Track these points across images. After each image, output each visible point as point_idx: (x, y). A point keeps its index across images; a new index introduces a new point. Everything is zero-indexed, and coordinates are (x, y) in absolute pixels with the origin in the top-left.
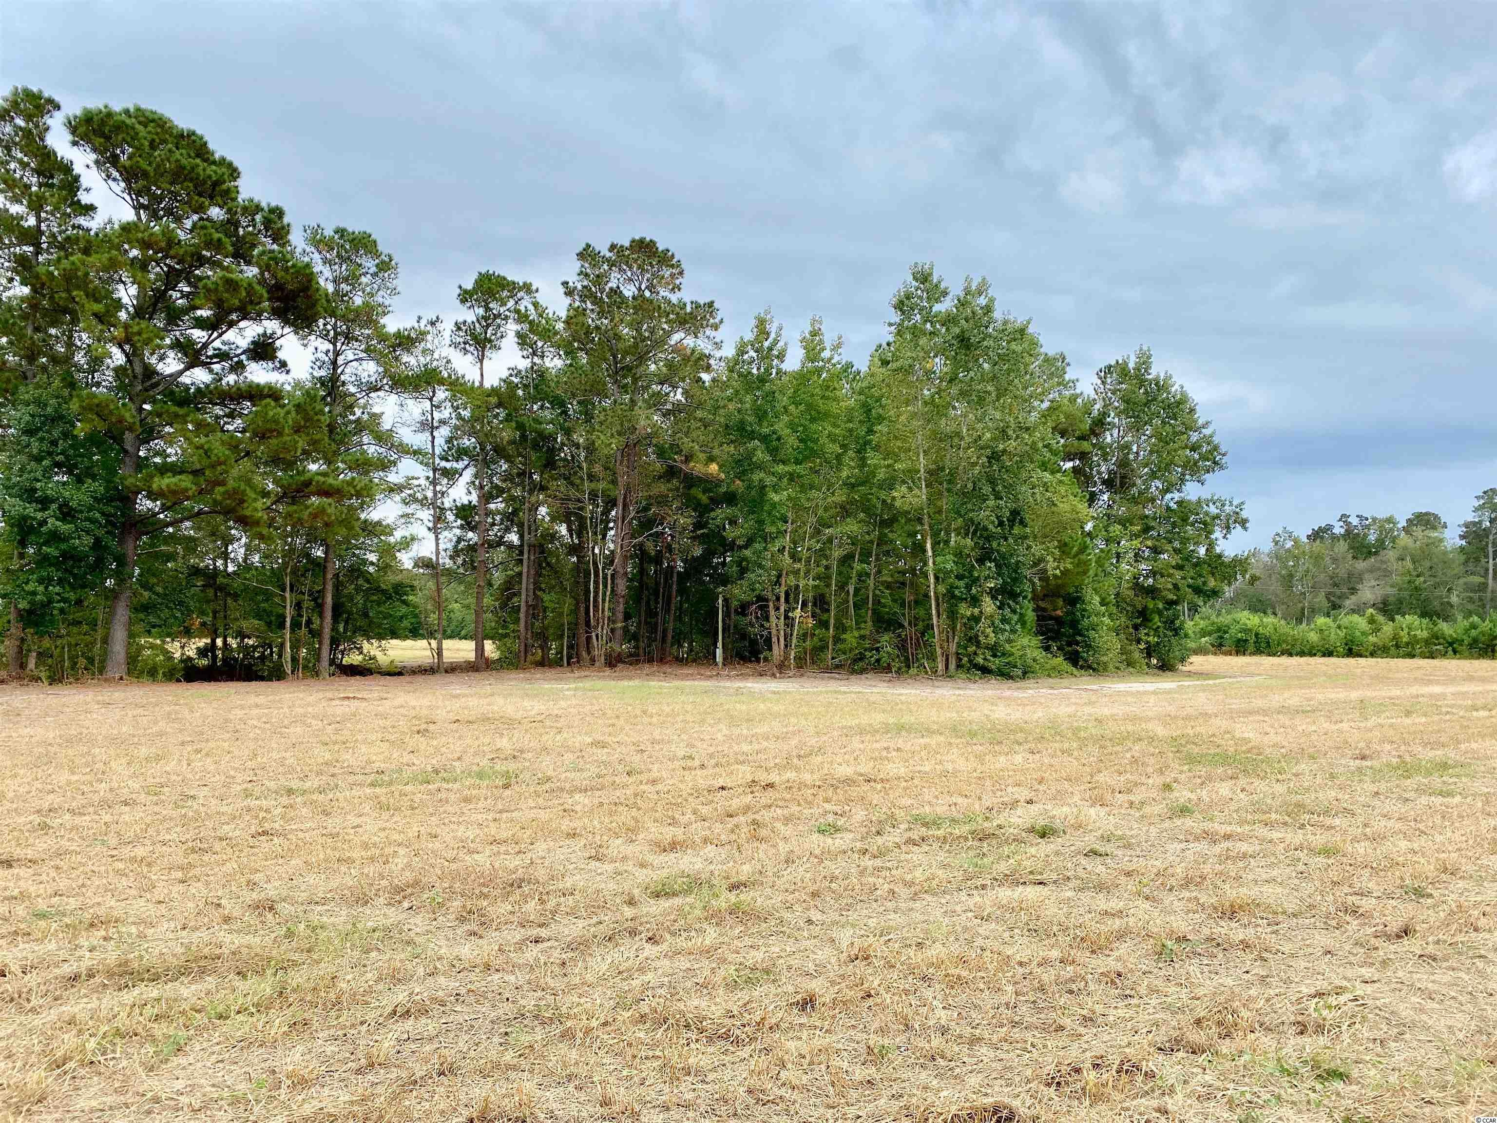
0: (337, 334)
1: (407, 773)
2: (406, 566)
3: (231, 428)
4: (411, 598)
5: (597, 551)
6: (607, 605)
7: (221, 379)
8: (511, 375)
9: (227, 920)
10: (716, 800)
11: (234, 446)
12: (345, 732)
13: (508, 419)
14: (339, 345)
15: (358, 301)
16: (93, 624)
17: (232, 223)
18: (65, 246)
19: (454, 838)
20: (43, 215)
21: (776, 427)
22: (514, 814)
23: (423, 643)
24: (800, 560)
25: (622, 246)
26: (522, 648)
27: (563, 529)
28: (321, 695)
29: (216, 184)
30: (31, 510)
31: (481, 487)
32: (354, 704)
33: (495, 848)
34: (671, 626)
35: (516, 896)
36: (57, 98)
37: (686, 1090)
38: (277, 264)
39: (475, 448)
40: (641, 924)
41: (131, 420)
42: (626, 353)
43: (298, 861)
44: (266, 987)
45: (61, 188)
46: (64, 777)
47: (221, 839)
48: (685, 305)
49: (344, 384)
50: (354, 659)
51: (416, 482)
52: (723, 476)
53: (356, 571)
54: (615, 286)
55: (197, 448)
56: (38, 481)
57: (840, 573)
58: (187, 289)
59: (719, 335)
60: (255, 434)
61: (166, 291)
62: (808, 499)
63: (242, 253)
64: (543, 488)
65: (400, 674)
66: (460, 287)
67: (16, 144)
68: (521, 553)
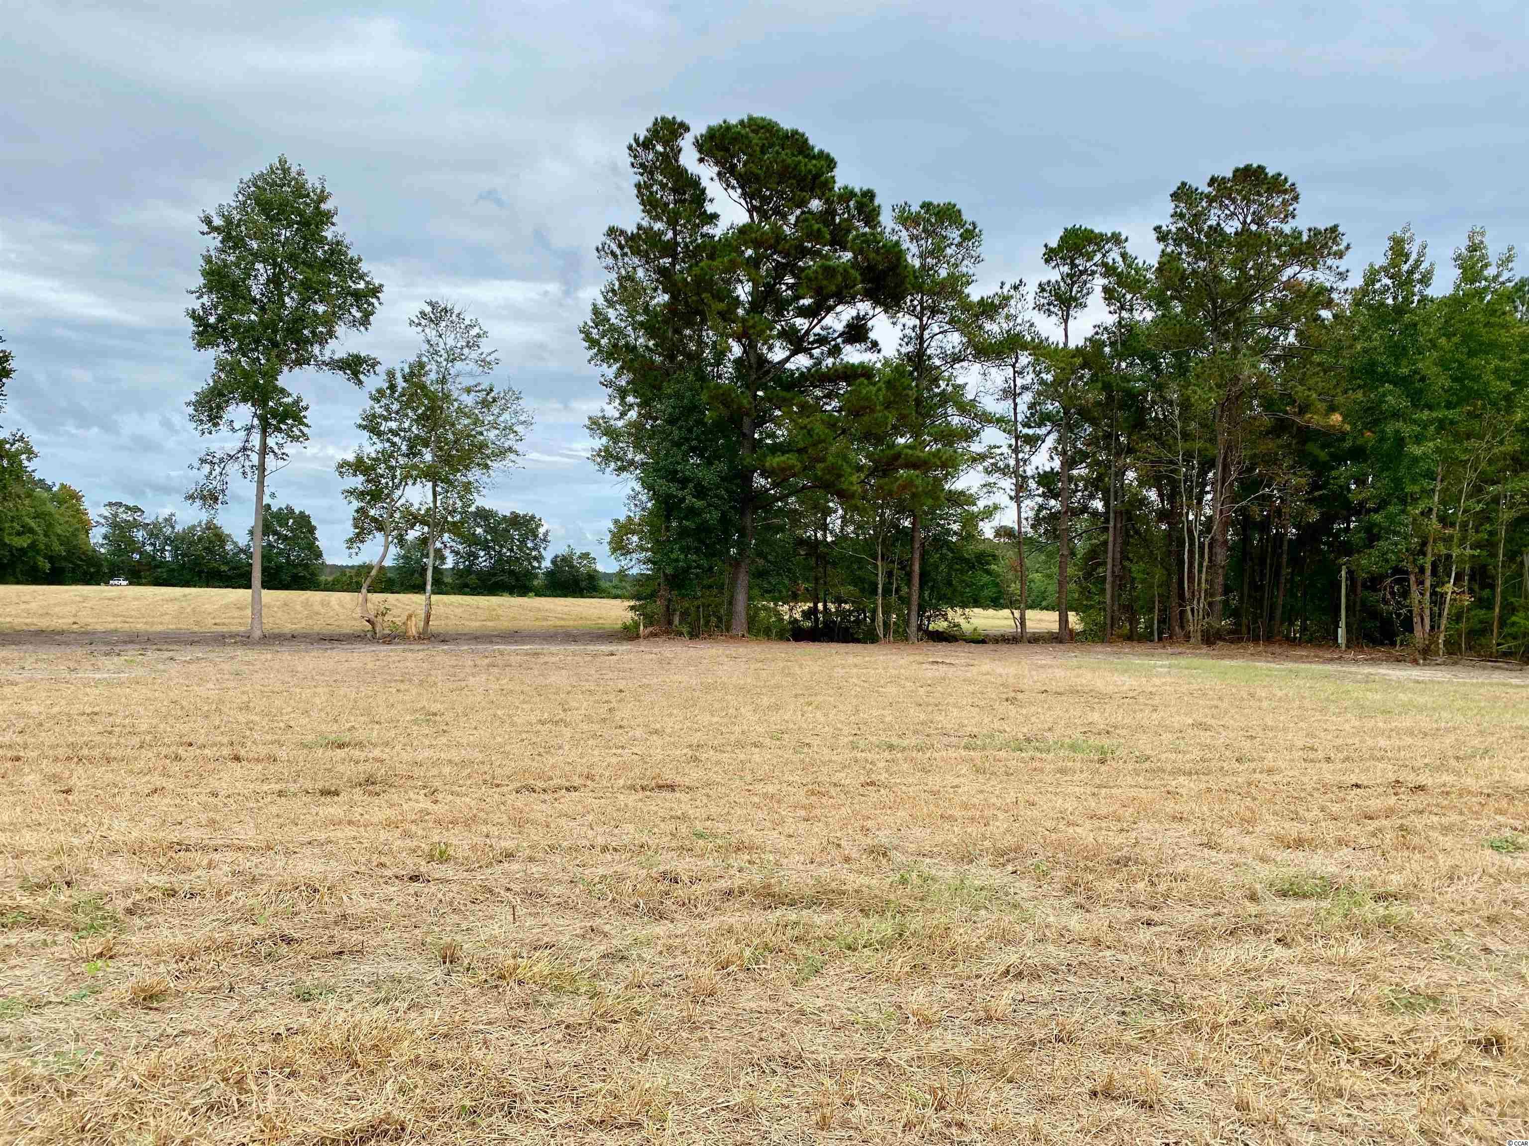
0: (923, 309)
1: (1000, 739)
2: (987, 536)
3: (828, 408)
4: (993, 567)
5: (1191, 517)
6: (1204, 576)
7: (820, 363)
8: (1097, 333)
9: (847, 860)
10: (1349, 798)
11: (832, 424)
12: (937, 695)
13: (1094, 379)
14: (925, 319)
15: (943, 273)
16: (721, 587)
17: (829, 213)
18: (693, 254)
19: (1054, 808)
20: (678, 228)
21: (1420, 365)
22: (1113, 791)
23: (1006, 612)
24: (1453, 525)
25: (1223, 178)
26: (1109, 622)
27: (1153, 495)
28: (911, 658)
29: (816, 177)
30: (673, 489)
31: (1064, 453)
32: (943, 669)
33: (1096, 823)
34: (1280, 601)
35: (1123, 874)
36: (687, 122)
37: (1339, 1113)
38: (869, 246)
39: (1058, 412)
40: (1268, 922)
41: (748, 406)
42: (1226, 296)
43: (904, 814)
44: (886, 928)
45: (691, 202)
46: (705, 718)
47: (835, 785)
48: (1300, 233)
49: (930, 358)
50: (940, 625)
51: (998, 451)
52: (1348, 427)
53: (940, 541)
54: (1215, 223)
55: (802, 428)
56: (679, 463)
57: (1509, 540)
58: (791, 281)
59: (1343, 265)
60: (850, 413)
61: (775, 284)
62: (1466, 450)
63: (838, 241)
64: (1130, 451)
65: (983, 642)
66: (1046, 246)
67: (657, 168)
68: (1107, 521)
